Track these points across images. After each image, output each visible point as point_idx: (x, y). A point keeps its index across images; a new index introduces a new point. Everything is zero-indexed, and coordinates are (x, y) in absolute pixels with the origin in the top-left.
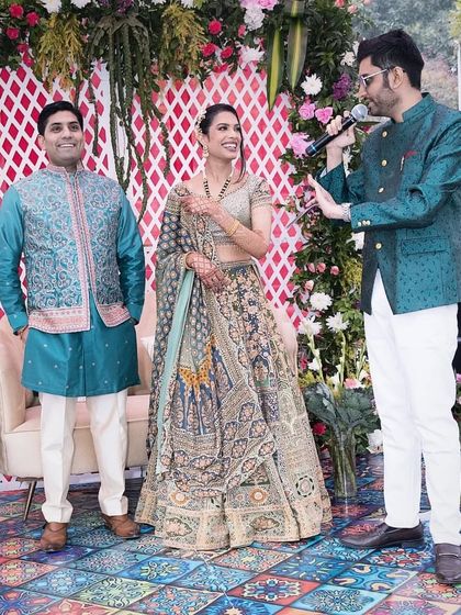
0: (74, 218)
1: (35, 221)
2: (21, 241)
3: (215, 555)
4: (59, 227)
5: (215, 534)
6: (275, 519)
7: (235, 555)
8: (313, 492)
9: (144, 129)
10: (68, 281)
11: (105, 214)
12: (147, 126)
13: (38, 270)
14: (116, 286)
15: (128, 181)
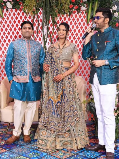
0: (27, 52)
1: (17, 52)
2: (13, 57)
3: (52, 152)
4: (23, 54)
5: (52, 145)
6: (71, 142)
7: (58, 152)
8: (83, 135)
9: (53, 27)
10: (24, 69)
11: (36, 52)
12: (54, 26)
13: (16, 65)
14: (38, 71)
15: (46, 41)
